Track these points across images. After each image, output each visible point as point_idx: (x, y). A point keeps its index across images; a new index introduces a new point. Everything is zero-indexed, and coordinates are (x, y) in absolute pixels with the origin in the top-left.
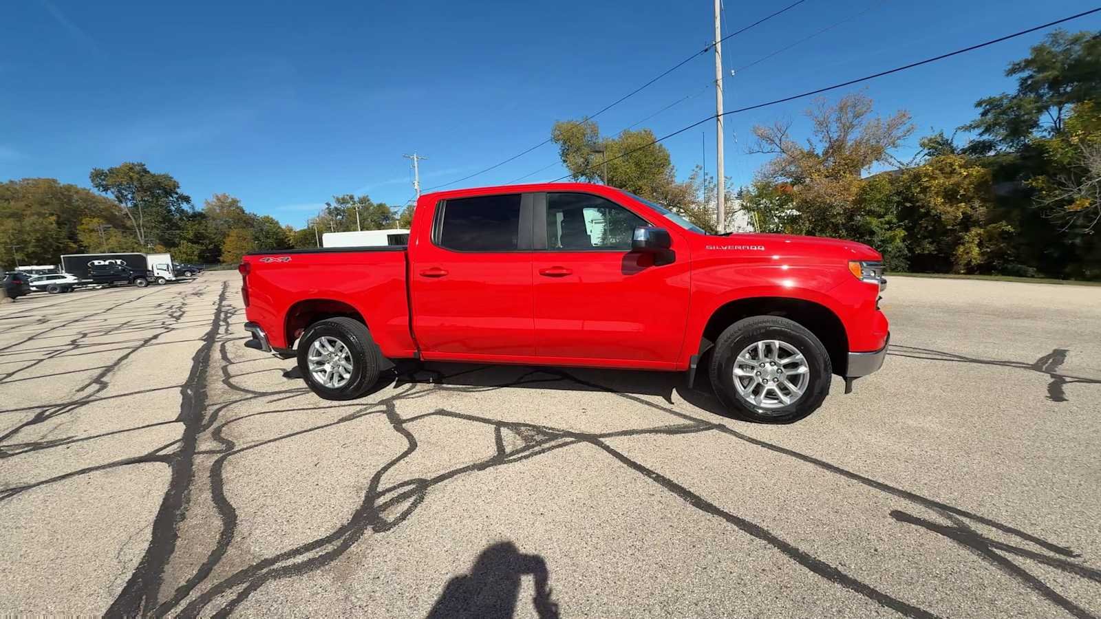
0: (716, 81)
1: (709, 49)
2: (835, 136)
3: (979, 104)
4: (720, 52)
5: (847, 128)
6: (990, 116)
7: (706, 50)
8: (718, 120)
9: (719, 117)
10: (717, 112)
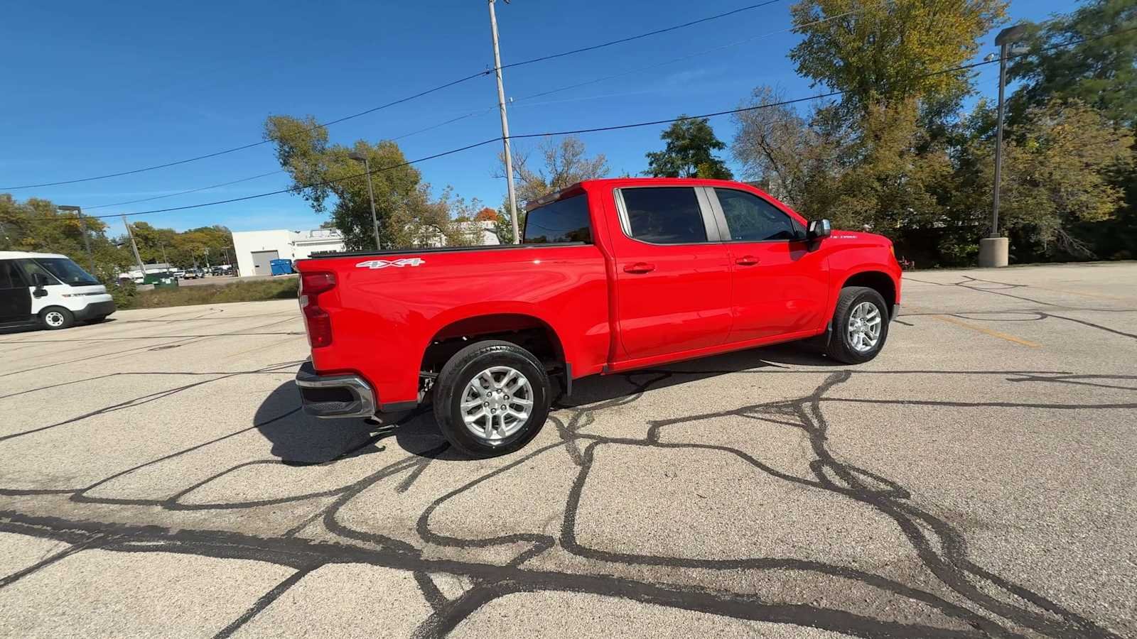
0: (501, 105)
1: (491, 72)
2: (559, 170)
3: (648, 155)
4: (501, 77)
5: (569, 164)
6: (654, 165)
7: (488, 73)
8: (505, 142)
9: (506, 140)
10: (504, 134)
